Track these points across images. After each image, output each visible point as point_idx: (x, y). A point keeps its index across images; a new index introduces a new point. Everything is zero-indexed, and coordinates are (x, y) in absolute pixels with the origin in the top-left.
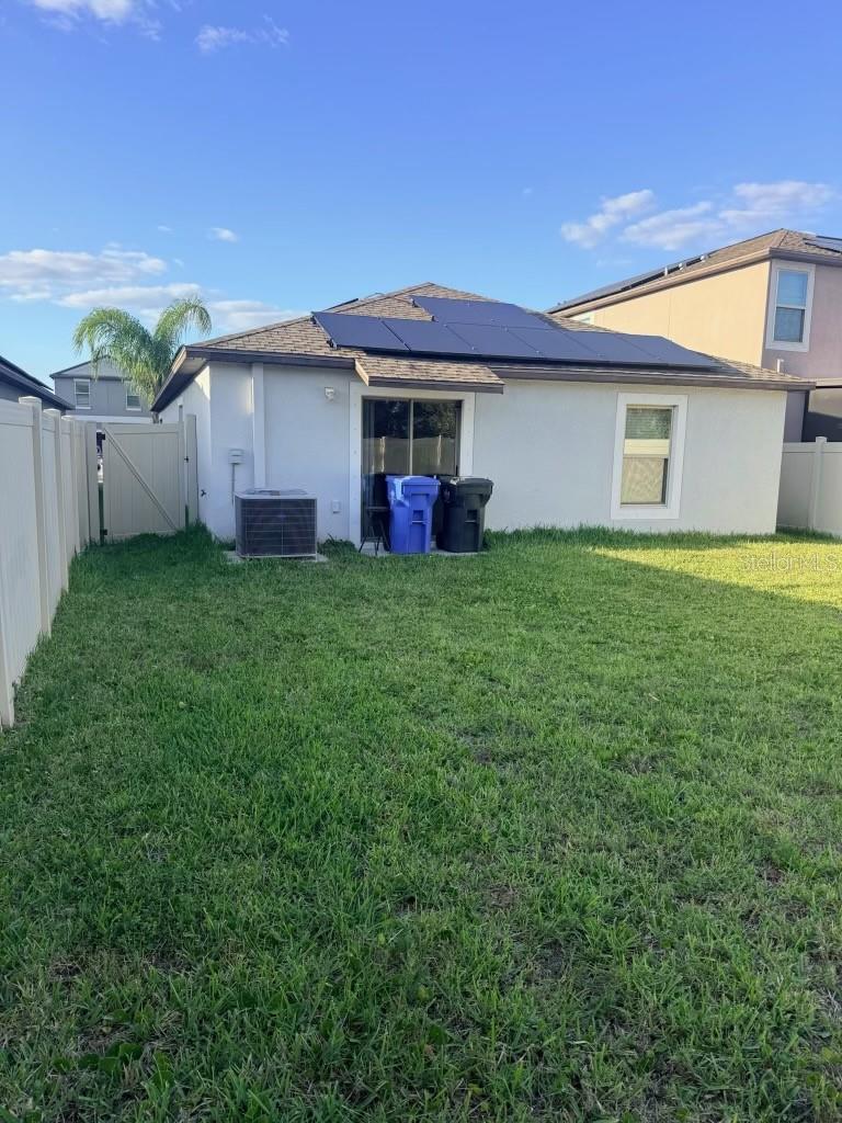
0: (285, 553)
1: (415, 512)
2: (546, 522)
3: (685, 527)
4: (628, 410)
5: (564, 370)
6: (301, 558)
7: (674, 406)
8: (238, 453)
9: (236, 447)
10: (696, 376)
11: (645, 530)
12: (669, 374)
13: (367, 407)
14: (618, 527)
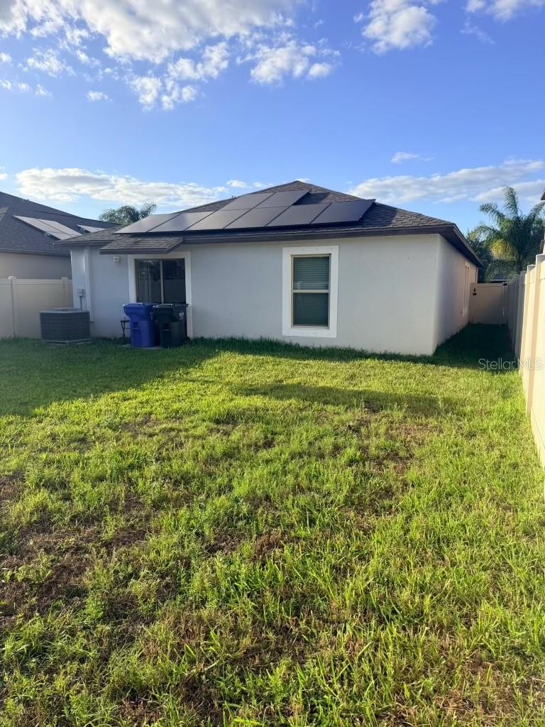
4: (295, 259)
7: (330, 254)
11: (310, 344)
13: (139, 265)
14: (288, 341)
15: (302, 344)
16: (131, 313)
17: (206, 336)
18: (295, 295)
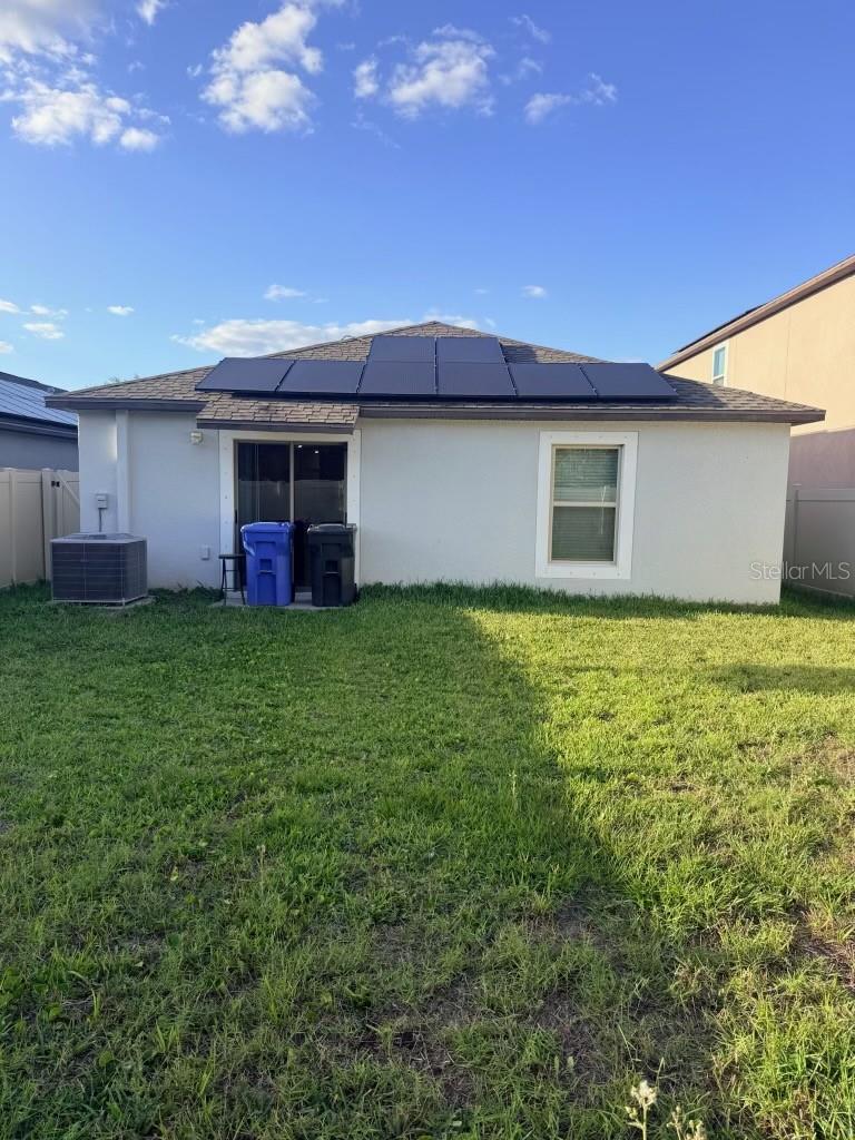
0: (89, 598)
1: (262, 561)
2: (451, 576)
3: (640, 589)
4: (558, 450)
5: (459, 408)
6: (95, 604)
7: (622, 446)
8: (103, 498)
9: (101, 492)
10: (637, 409)
11: (584, 591)
12: (599, 408)
13: (244, 451)
14: (544, 587)
15: (571, 591)
16: (258, 543)
17: (387, 582)
18: (557, 511)
